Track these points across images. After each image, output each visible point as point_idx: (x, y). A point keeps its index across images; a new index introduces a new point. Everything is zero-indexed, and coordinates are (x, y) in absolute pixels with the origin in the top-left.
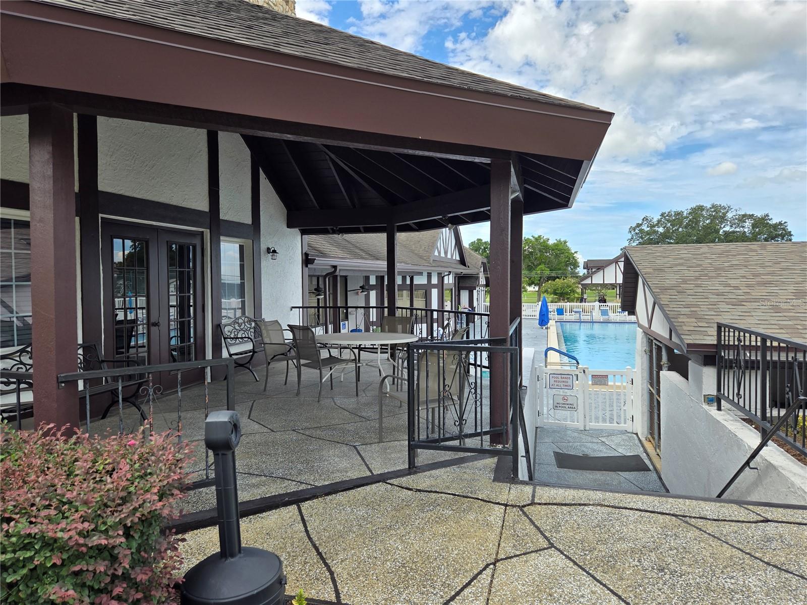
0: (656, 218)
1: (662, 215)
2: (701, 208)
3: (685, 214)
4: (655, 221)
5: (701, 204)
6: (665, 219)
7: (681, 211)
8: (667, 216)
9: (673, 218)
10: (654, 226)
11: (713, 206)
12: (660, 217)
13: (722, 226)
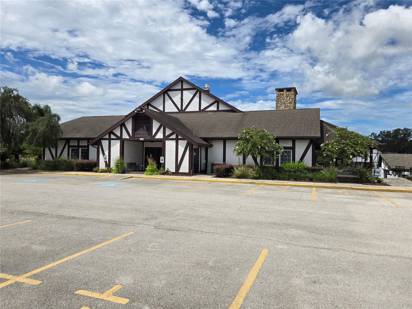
0: (378, 133)
1: (381, 132)
2: (399, 130)
3: (391, 132)
4: (377, 134)
5: (399, 128)
6: (382, 134)
7: (390, 131)
8: (383, 133)
9: (386, 134)
10: (377, 137)
11: (405, 129)
12: (380, 133)
13: (409, 138)
